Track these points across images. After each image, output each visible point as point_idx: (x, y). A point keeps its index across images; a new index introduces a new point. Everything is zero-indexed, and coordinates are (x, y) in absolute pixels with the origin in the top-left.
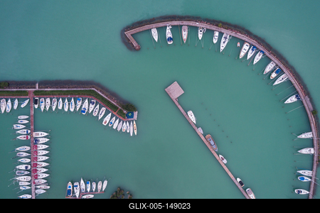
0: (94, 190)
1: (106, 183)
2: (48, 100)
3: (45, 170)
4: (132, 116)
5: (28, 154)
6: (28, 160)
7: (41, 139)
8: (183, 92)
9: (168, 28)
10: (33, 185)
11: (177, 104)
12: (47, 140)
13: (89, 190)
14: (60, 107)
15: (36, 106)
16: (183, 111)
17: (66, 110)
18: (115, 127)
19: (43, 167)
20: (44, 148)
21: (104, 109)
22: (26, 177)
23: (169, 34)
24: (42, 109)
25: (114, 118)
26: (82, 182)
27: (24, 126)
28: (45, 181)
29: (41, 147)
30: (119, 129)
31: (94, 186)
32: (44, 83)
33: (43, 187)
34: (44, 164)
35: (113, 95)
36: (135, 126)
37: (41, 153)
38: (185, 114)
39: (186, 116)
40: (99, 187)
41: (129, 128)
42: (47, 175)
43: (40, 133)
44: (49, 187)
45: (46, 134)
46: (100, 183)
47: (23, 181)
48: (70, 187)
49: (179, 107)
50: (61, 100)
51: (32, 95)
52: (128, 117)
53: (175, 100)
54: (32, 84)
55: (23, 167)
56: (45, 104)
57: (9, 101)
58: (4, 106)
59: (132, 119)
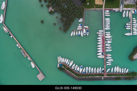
0: (77, 32)
1: (72, 35)
2: (98, 72)
3: (99, 41)
4: (60, 65)
5: (107, 48)
6: (106, 45)
7: (101, 54)
8: (37, 76)
10: (104, 34)
11: (40, 71)
12: (98, 54)
13: (79, 32)
14: (92, 69)
15: (103, 69)
16: (37, 67)
17: (90, 68)
18: (68, 60)
20: (99, 51)
21: (73, 68)
22: (107, 38)
24: (100, 68)
25: (68, 64)
26: (82, 35)
27: (108, 60)
28: (99, 36)
29: (101, 51)
30: (66, 59)
32: (100, 79)
33: (100, 33)
34: (99, 43)
35: (69, 74)
36: (59, 61)
37: (100, 49)
38: (36, 66)
39: (35, 65)
40: (74, 33)
41: (61, 60)
42: (98, 38)
43: (101, 57)
44: (97, 33)
45: (99, 57)
46: (74, 35)
47: (108, 36)
48: (88, 33)
49: (39, 70)
50: (92, 72)
51: (105, 74)
52: (61, 65)
53: (41, 72)
54: (105, 79)
55: (109, 42)
56: (99, 70)
57: (115, 72)
58: (117, 69)
59: (60, 64)
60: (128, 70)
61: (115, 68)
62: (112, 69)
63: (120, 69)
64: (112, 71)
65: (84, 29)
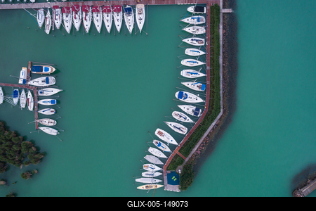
0: (41, 112)
1: (54, 132)
2: (202, 31)
3: (77, 26)
4: (171, 182)
10: (52, 5)
12: (130, 29)
13: (41, 102)
14: (188, 52)
15: (191, 9)
17: (184, 62)
18: (151, 150)
19: (82, 23)
20: (116, 24)
21: (185, 131)
24: (185, 20)
25: (168, 150)
26: (56, 91)
28: (58, 26)
29: (118, 19)
30: (147, 157)
31: (48, 112)
32: (232, 23)
33: (49, 22)
34: (87, 25)
35: (210, 147)
36: (154, 187)
37: (108, 19)
40: (46, 121)
41: (150, 176)
42: (68, 30)
43: (143, 16)
44: (48, 32)
45: (141, 26)
46: (53, 122)
48: (47, 69)
50: (202, 53)
52: (169, 176)
54: (231, 0)
59: (166, 182)
65: (31, 83)
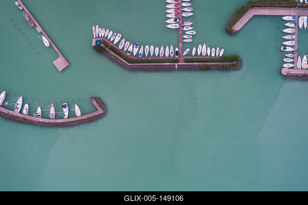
2: (167, 55)
4: (97, 41)
5: (184, 9)
6: (183, 4)
7: (173, 22)
8: (54, 62)
9: (67, 116)
11: (59, 52)
12: (167, 21)
14: (157, 49)
15: (177, 49)
16: (54, 46)
17: (152, 47)
18: (111, 32)
21: (120, 47)
23: (66, 111)
24: (172, 47)
25: (112, 40)
27: (187, 33)
29: (172, 16)
30: (108, 30)
32: (171, 69)
35: (113, 60)
36: (94, 34)
37: (172, 11)
38: (52, 44)
39: (51, 42)
41: (99, 32)
43: (173, 27)
45: (169, 26)
49: (57, 50)
50: (157, 55)
51: (181, 59)
52: (100, 41)
53: (61, 55)
54: (181, 69)
56: (169, 52)
57: (199, 54)
58: (203, 50)
59: (97, 39)
60: (223, 50)
61: (200, 47)
62: (194, 49)
63: (209, 48)
64: (194, 53)
